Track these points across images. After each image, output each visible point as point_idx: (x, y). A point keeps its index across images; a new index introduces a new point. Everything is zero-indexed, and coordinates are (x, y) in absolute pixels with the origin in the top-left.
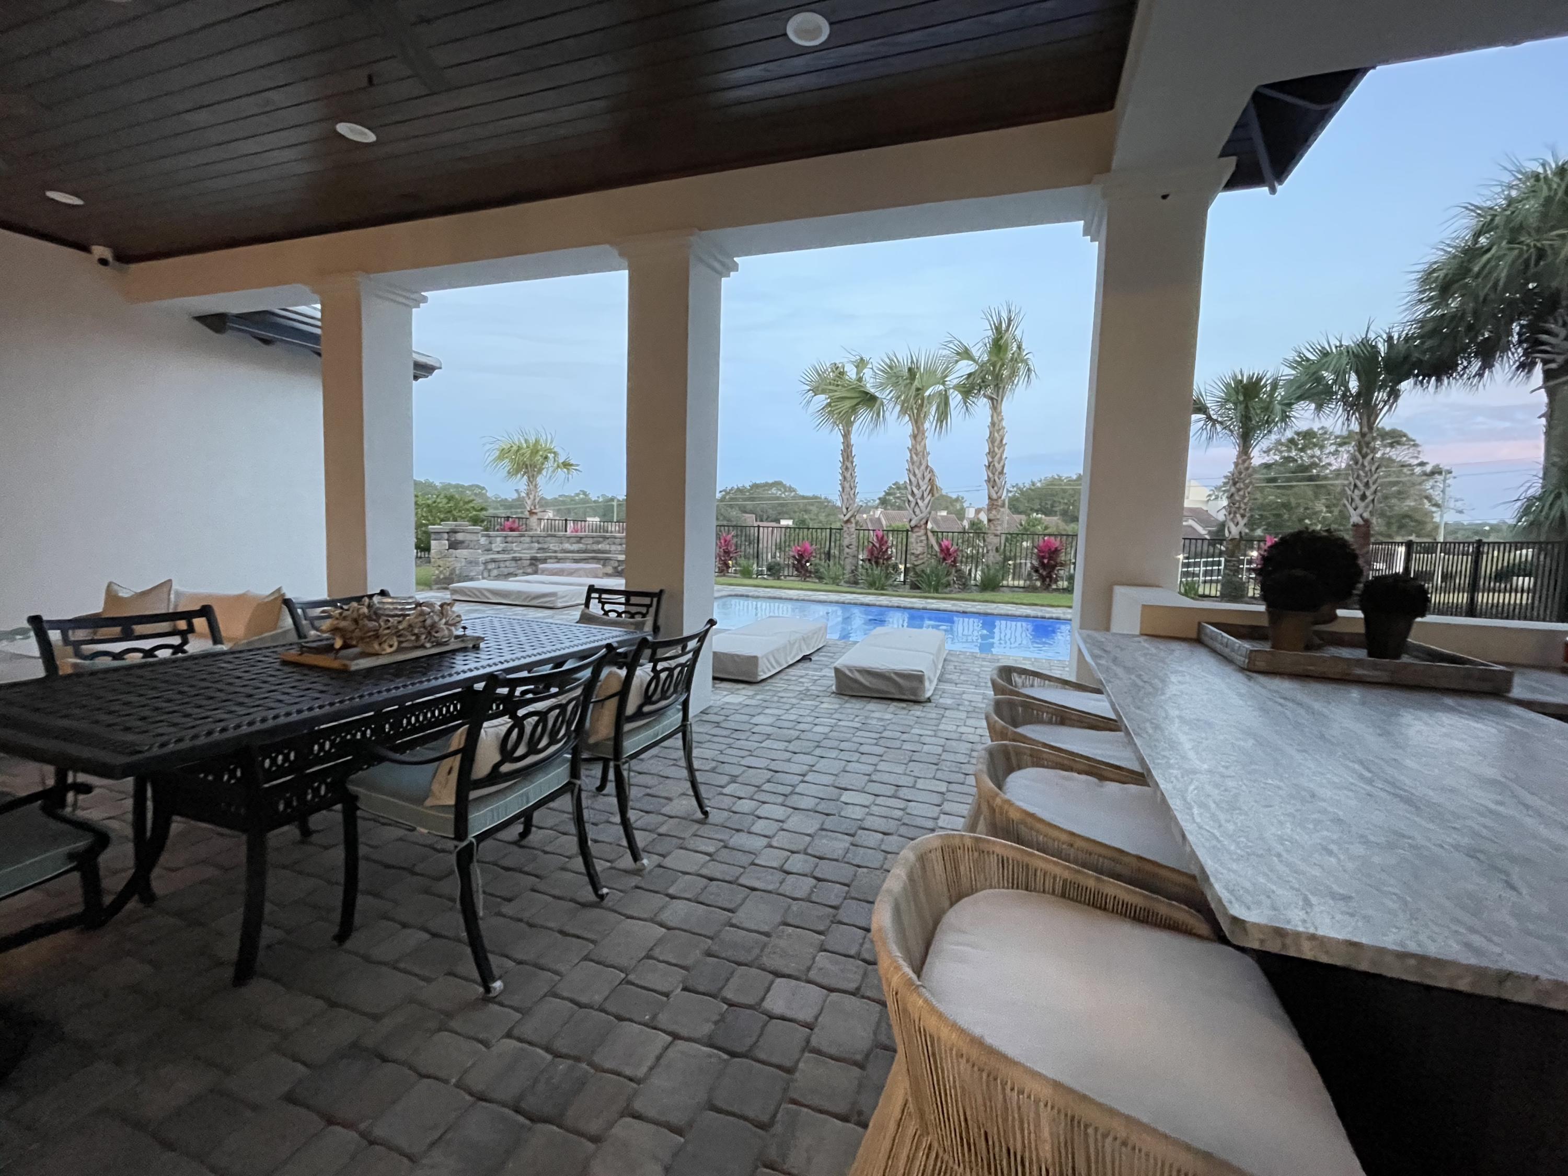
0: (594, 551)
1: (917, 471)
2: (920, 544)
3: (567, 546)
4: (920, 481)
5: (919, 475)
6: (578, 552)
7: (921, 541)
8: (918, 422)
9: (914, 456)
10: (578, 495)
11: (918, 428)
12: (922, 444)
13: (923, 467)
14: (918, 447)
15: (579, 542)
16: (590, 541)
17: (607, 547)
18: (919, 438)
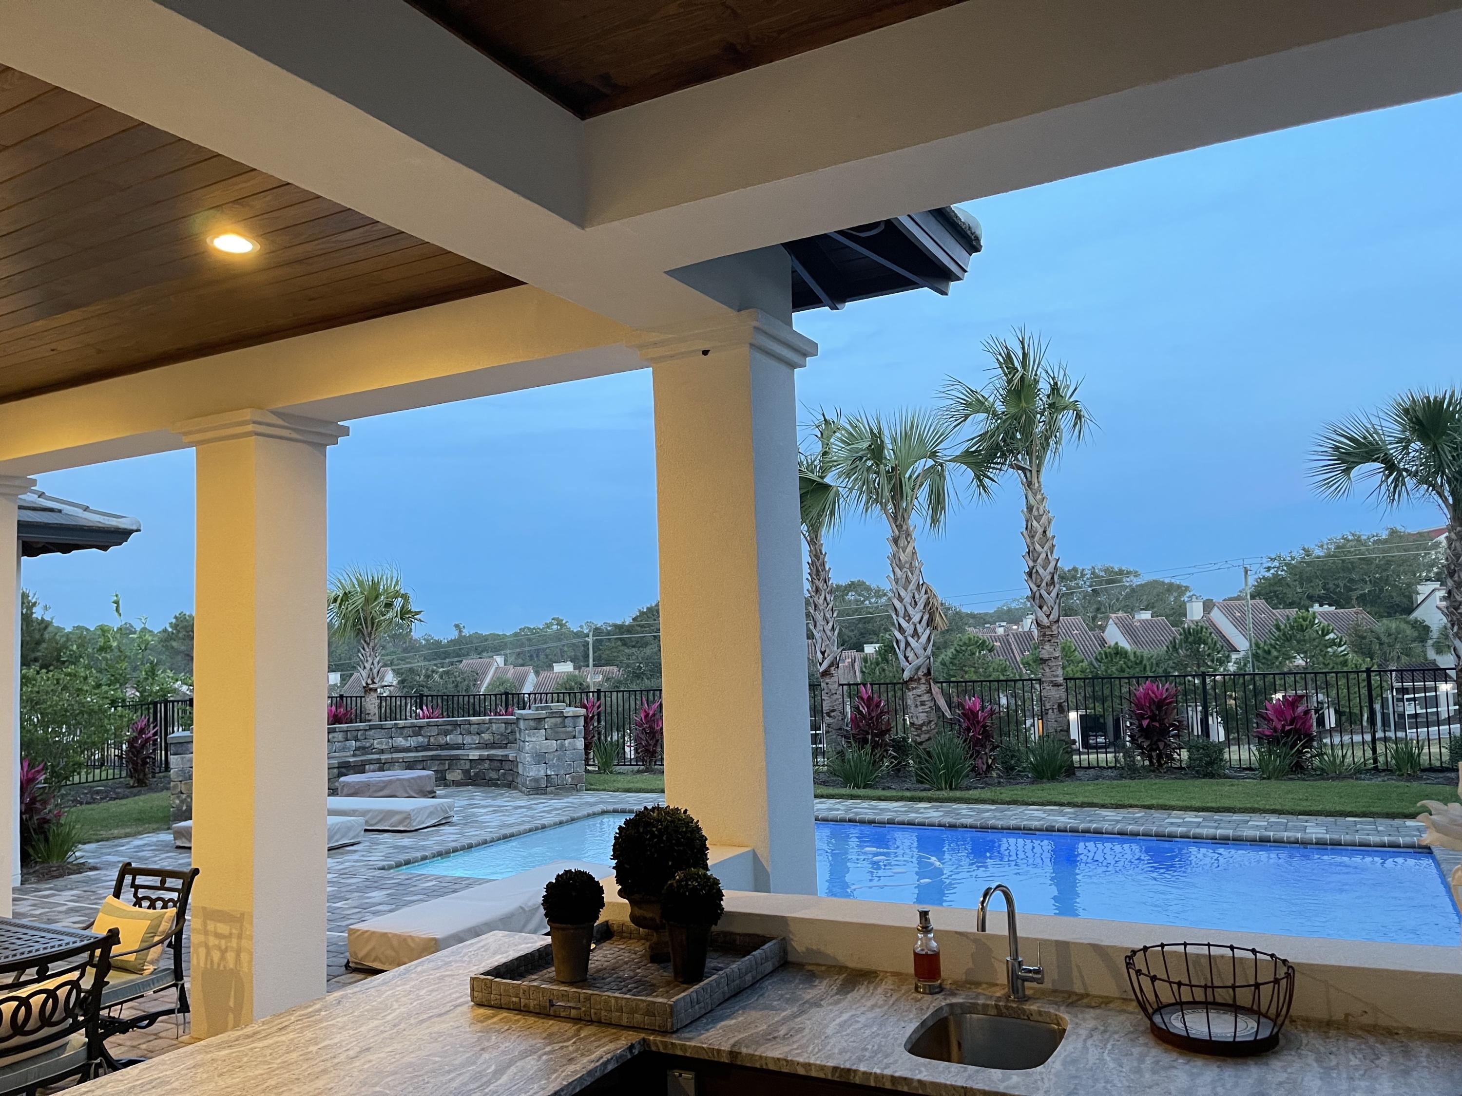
0: (442, 747)
1: (903, 593)
2: (920, 709)
3: (400, 741)
4: (910, 609)
5: (907, 599)
6: (417, 749)
7: (923, 703)
8: (899, 519)
9: (897, 570)
10: (548, 626)
11: (899, 527)
12: (909, 549)
13: (912, 586)
14: (903, 557)
15: (417, 734)
16: (434, 731)
17: (459, 739)
18: (902, 542)
